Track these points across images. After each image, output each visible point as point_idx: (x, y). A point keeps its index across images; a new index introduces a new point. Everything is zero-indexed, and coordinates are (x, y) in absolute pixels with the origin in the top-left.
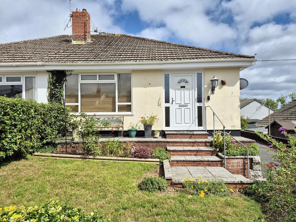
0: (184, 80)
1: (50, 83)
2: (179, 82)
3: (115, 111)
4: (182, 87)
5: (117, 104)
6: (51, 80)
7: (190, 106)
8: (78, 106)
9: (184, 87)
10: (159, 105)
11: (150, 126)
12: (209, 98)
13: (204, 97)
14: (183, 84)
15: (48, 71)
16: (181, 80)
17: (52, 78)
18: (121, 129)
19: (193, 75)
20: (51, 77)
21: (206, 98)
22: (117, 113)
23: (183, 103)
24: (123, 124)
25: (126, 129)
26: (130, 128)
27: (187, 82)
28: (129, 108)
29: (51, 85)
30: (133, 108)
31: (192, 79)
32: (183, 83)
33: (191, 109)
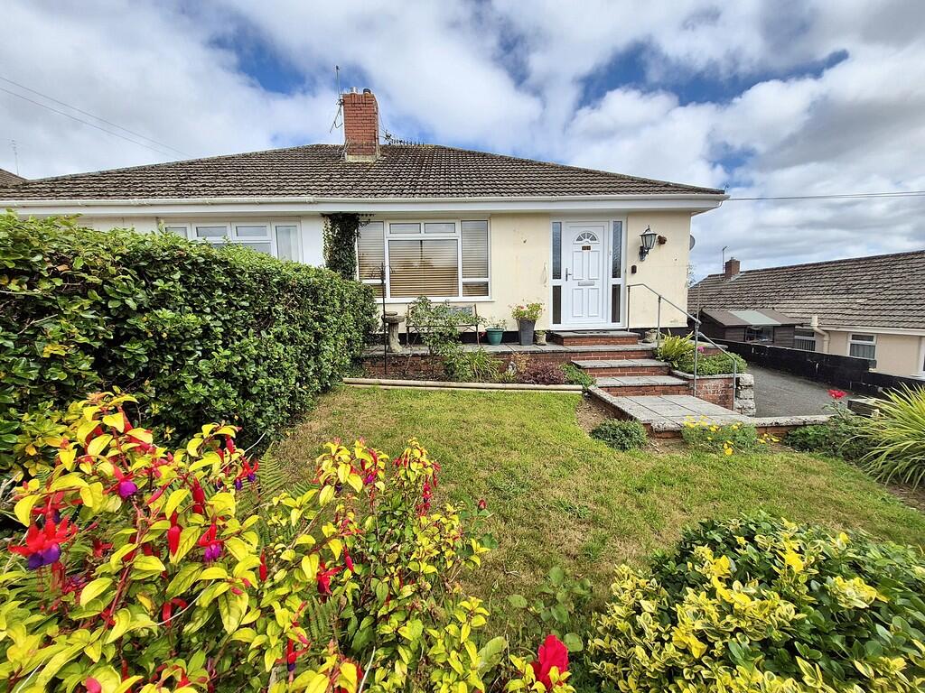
0: (589, 235)
1: (329, 239)
2: (579, 239)
3: (457, 294)
4: (584, 248)
5: (461, 280)
6: (330, 233)
10: (541, 284)
11: (532, 323)
12: (634, 270)
13: (625, 267)
14: (586, 242)
15: (324, 215)
16: (584, 235)
17: (331, 230)
18: (474, 329)
19: (606, 224)
20: (330, 227)
21: (629, 270)
22: (461, 298)
23: (585, 280)
25: (483, 330)
26: (491, 327)
27: (594, 239)
28: (483, 289)
29: (330, 243)
30: (493, 288)
32: (586, 240)
33: (601, 290)
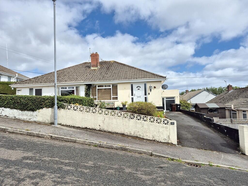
2: (137, 87)
3: (111, 100)
4: (138, 89)
5: (112, 97)
7: (142, 97)
8: (96, 98)
9: (139, 89)
10: (129, 97)
11: (125, 105)
12: (149, 94)
13: (147, 93)
15: (85, 84)
17: (86, 87)
18: (113, 107)
19: (143, 84)
22: (112, 100)
23: (139, 96)
24: (114, 105)
25: (115, 107)
26: (117, 106)
27: (140, 87)
28: (116, 98)
29: (86, 90)
30: (118, 98)
31: (142, 86)
33: (142, 98)
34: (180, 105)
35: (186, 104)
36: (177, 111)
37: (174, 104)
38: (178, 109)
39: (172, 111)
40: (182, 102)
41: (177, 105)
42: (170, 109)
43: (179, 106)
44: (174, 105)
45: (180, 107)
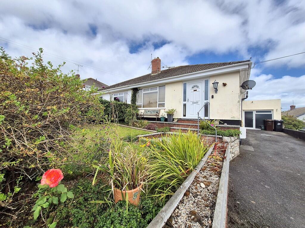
7: (199, 103)
9: (196, 90)
11: (172, 116)
15: (131, 89)
16: (194, 86)
19: (202, 82)
21: (211, 97)
23: (195, 101)
24: (159, 114)
27: (198, 87)
31: (202, 85)
34: (281, 122)
35: (293, 121)
36: (275, 130)
37: (270, 120)
38: (278, 128)
39: (265, 129)
40: (286, 118)
41: (276, 122)
42: (263, 127)
43: (279, 124)
44: (270, 122)
45: (281, 126)
